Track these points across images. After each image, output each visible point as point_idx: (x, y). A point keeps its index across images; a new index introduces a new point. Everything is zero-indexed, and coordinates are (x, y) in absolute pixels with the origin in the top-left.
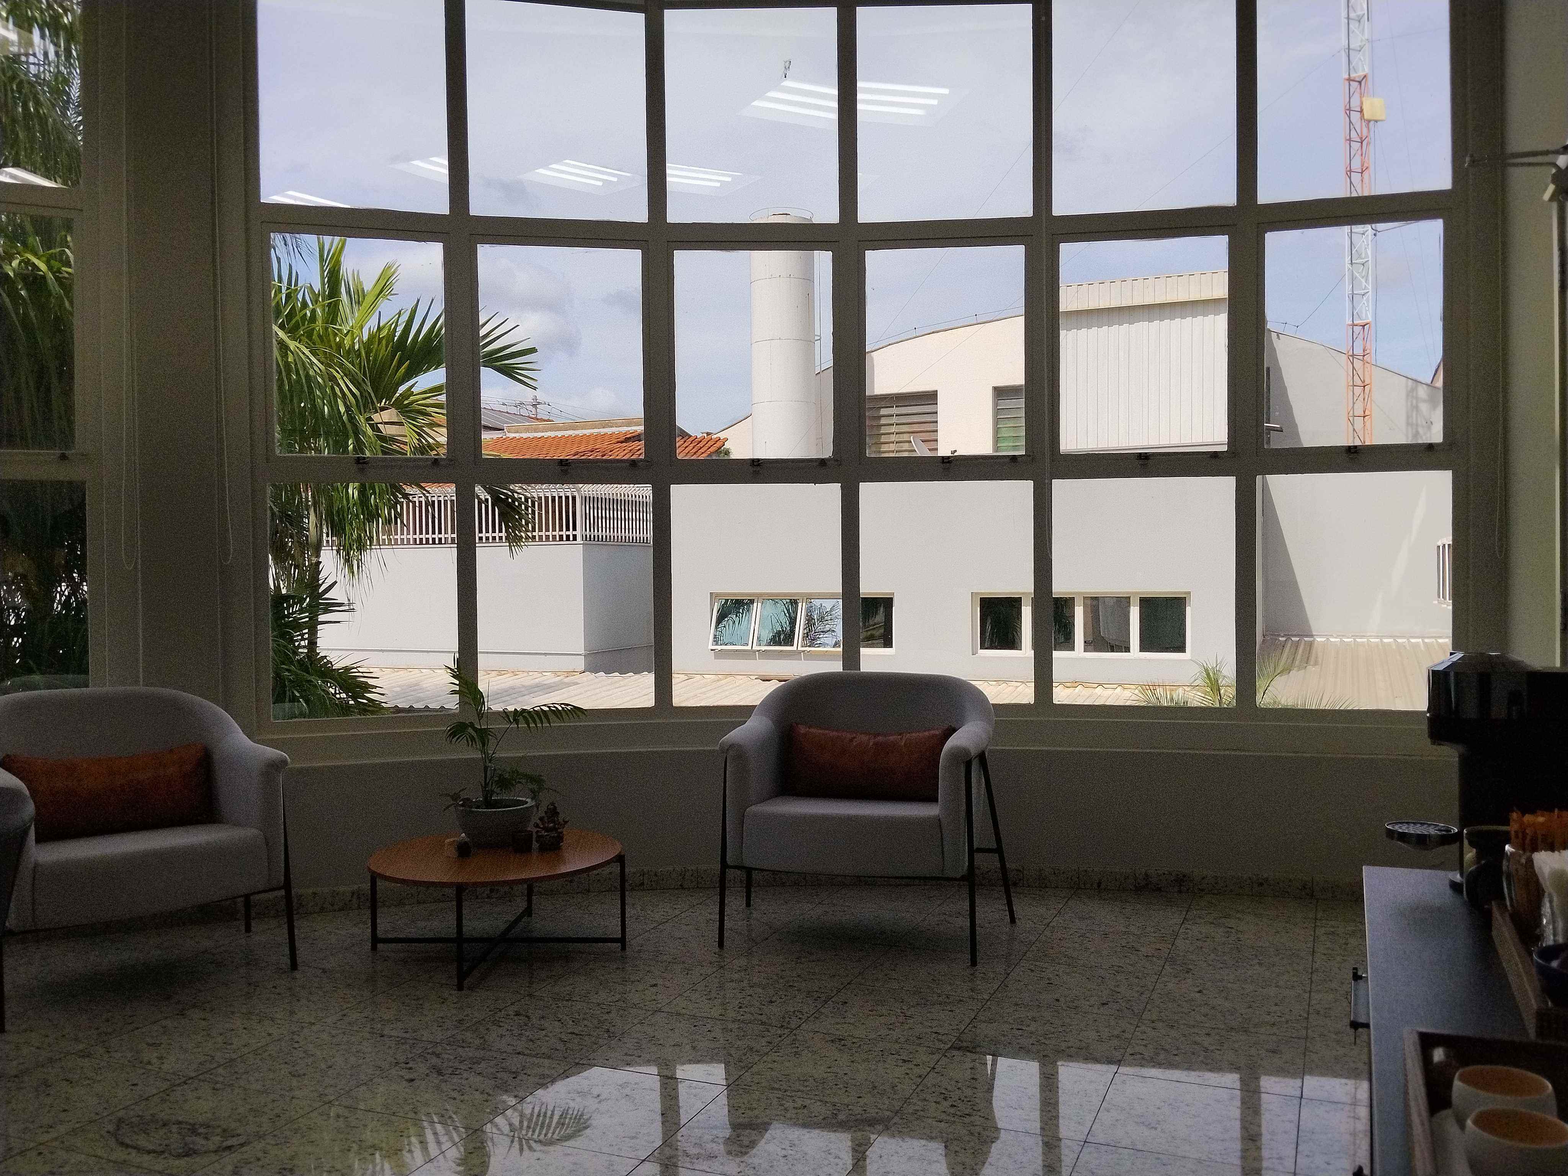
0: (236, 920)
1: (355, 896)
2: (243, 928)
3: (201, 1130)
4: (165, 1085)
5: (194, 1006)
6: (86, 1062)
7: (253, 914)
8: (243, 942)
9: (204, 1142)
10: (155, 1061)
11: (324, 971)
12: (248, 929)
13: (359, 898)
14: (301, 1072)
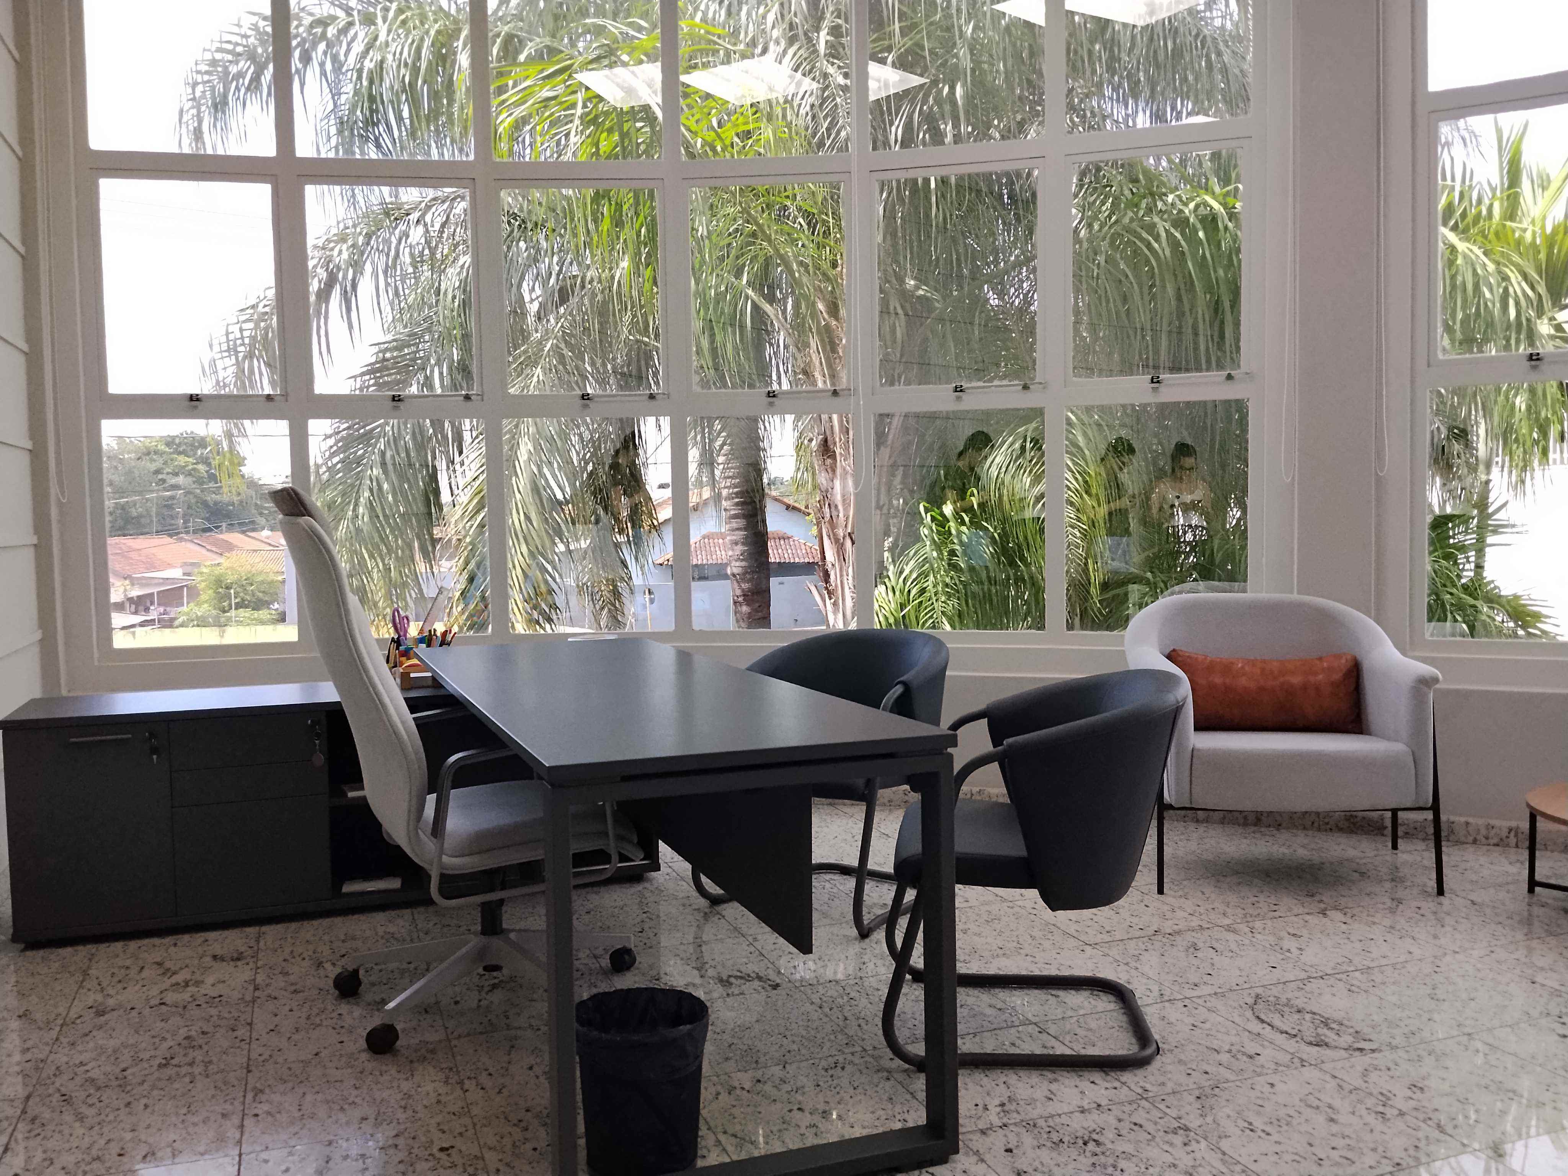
0: (1383, 835)
1: (1512, 834)
2: (1390, 844)
3: (1333, 1026)
4: (1303, 975)
5: (1336, 908)
6: (1231, 936)
7: (1400, 833)
8: (1388, 858)
9: (1336, 1037)
10: (1293, 950)
11: (1473, 903)
12: (1395, 847)
13: (1516, 835)
14: (1441, 997)
